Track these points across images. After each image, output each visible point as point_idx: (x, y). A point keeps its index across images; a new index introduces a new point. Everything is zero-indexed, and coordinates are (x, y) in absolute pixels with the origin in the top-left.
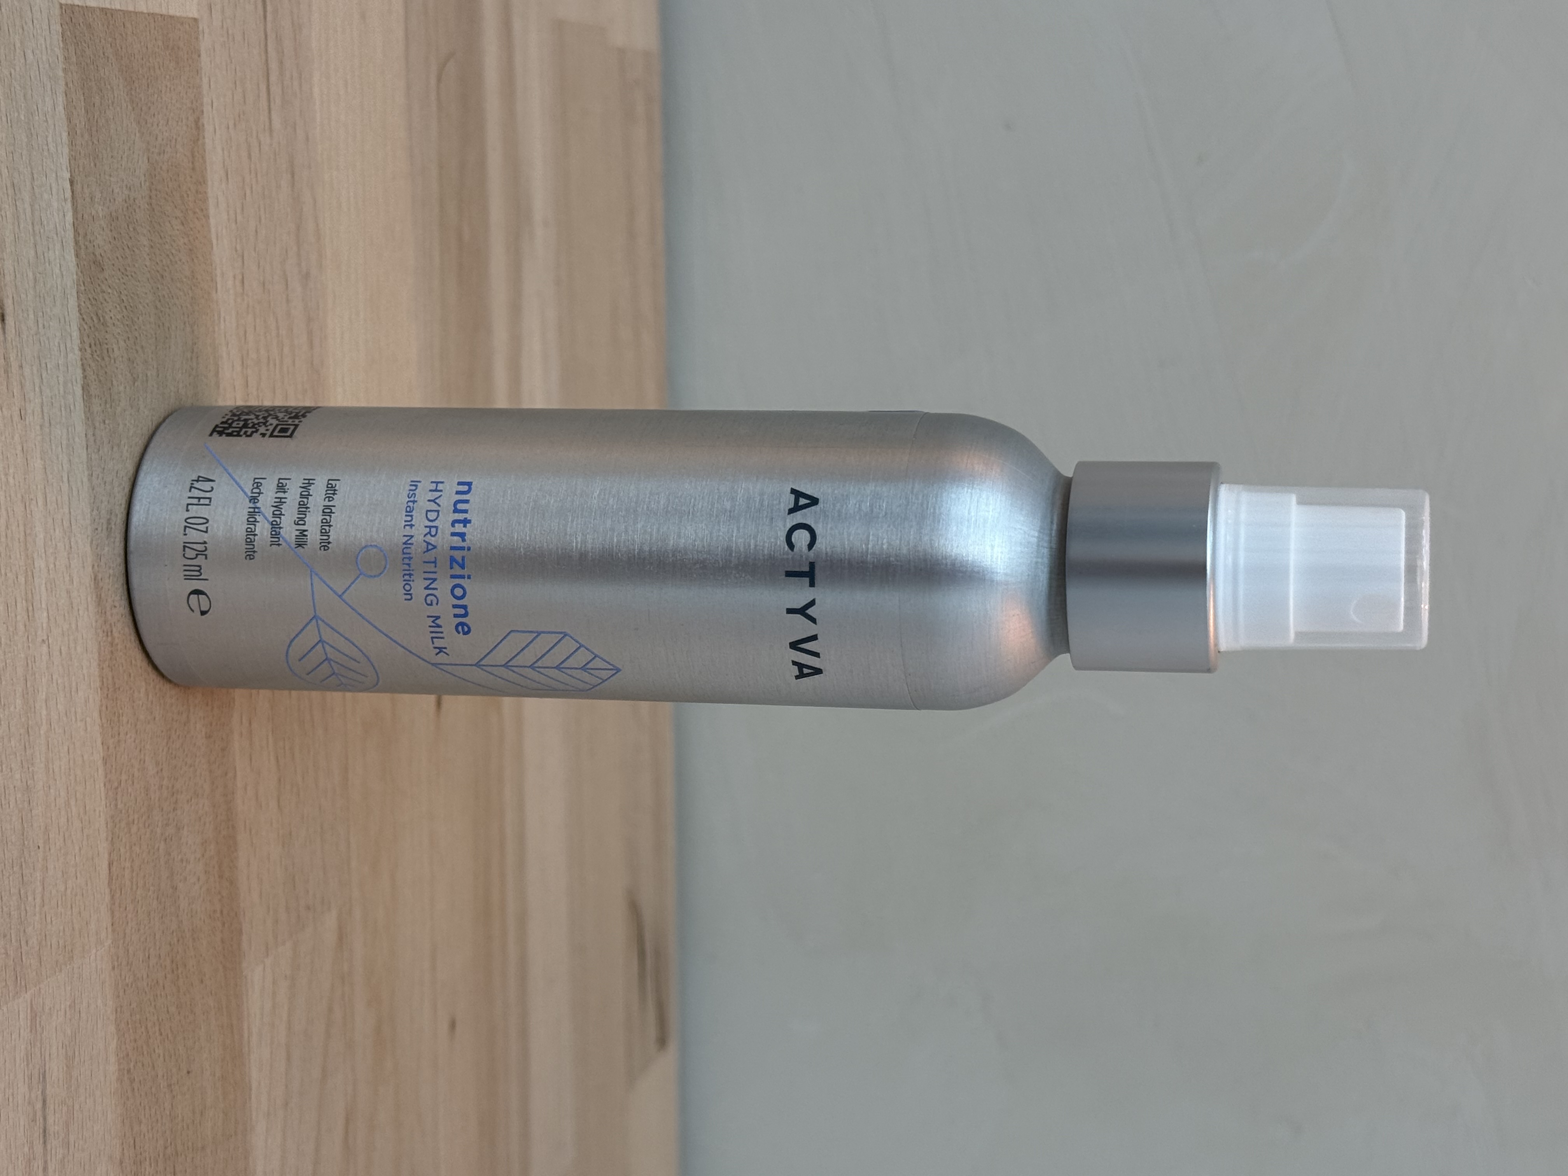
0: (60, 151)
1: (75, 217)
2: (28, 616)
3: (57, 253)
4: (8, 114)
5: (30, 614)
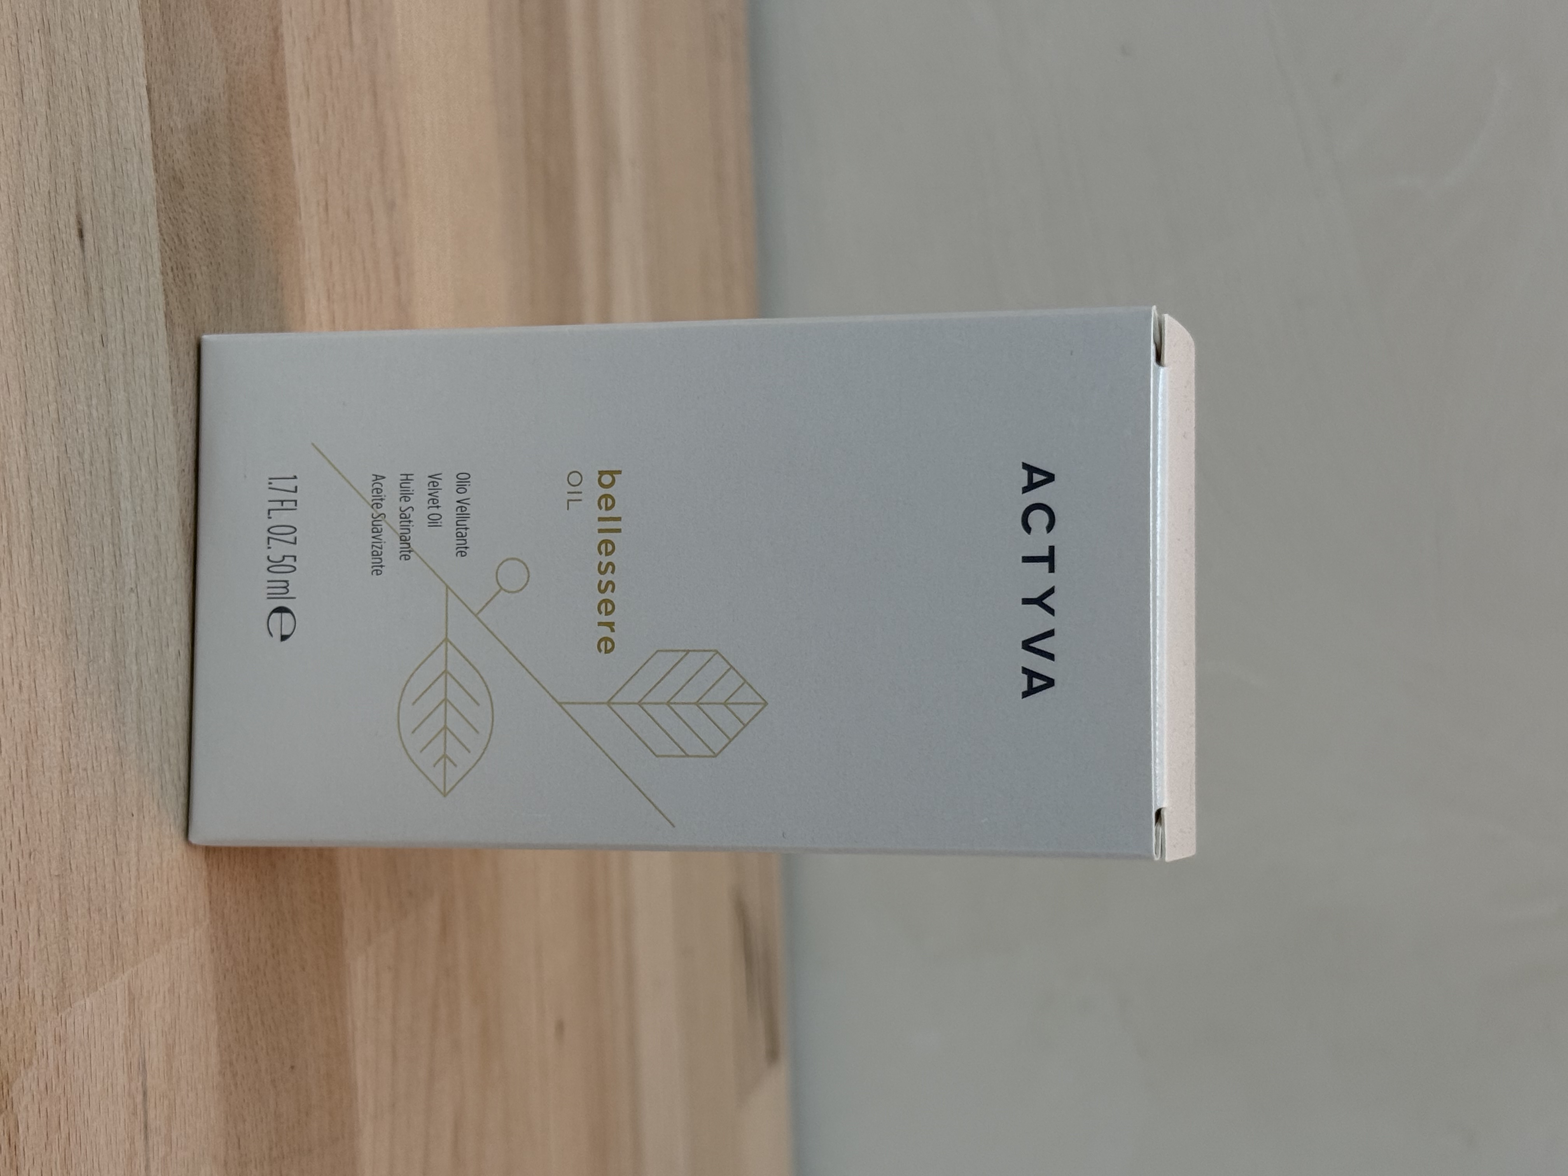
0: (135, 56)
1: (153, 128)
2: (116, 562)
3: (135, 165)
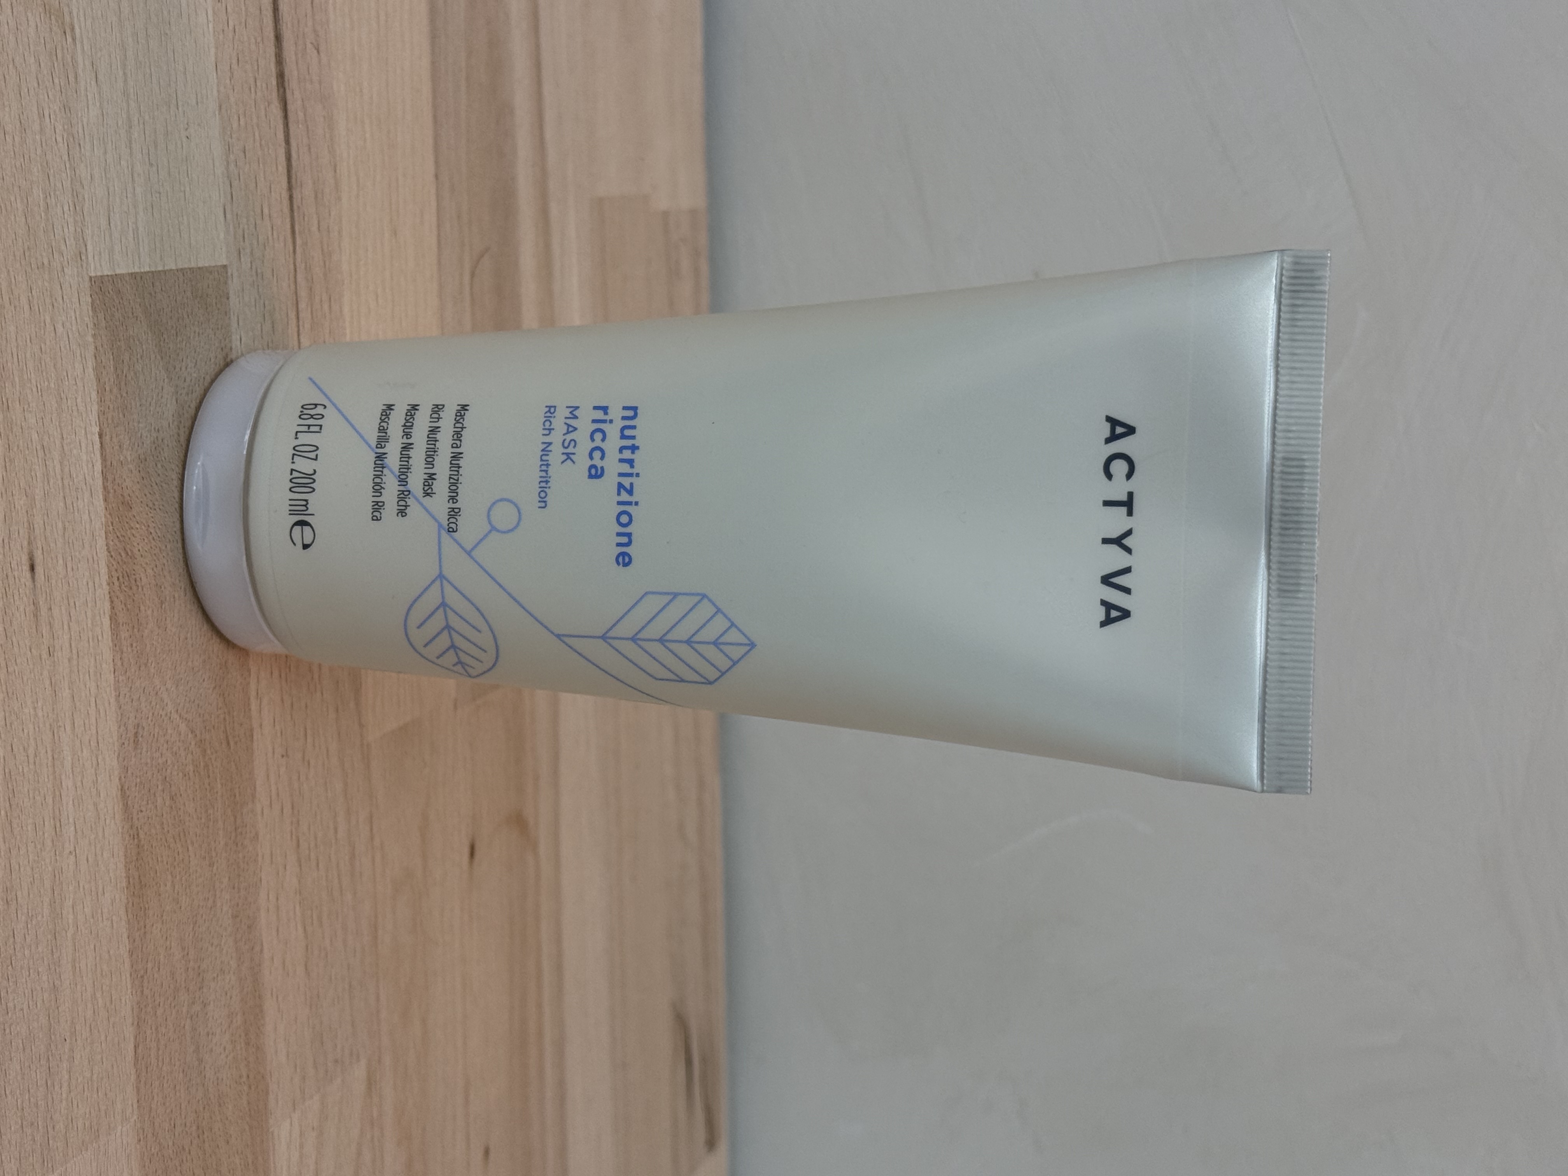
1: (104, 466)
2: (56, 833)
3: (86, 500)
5: (58, 831)
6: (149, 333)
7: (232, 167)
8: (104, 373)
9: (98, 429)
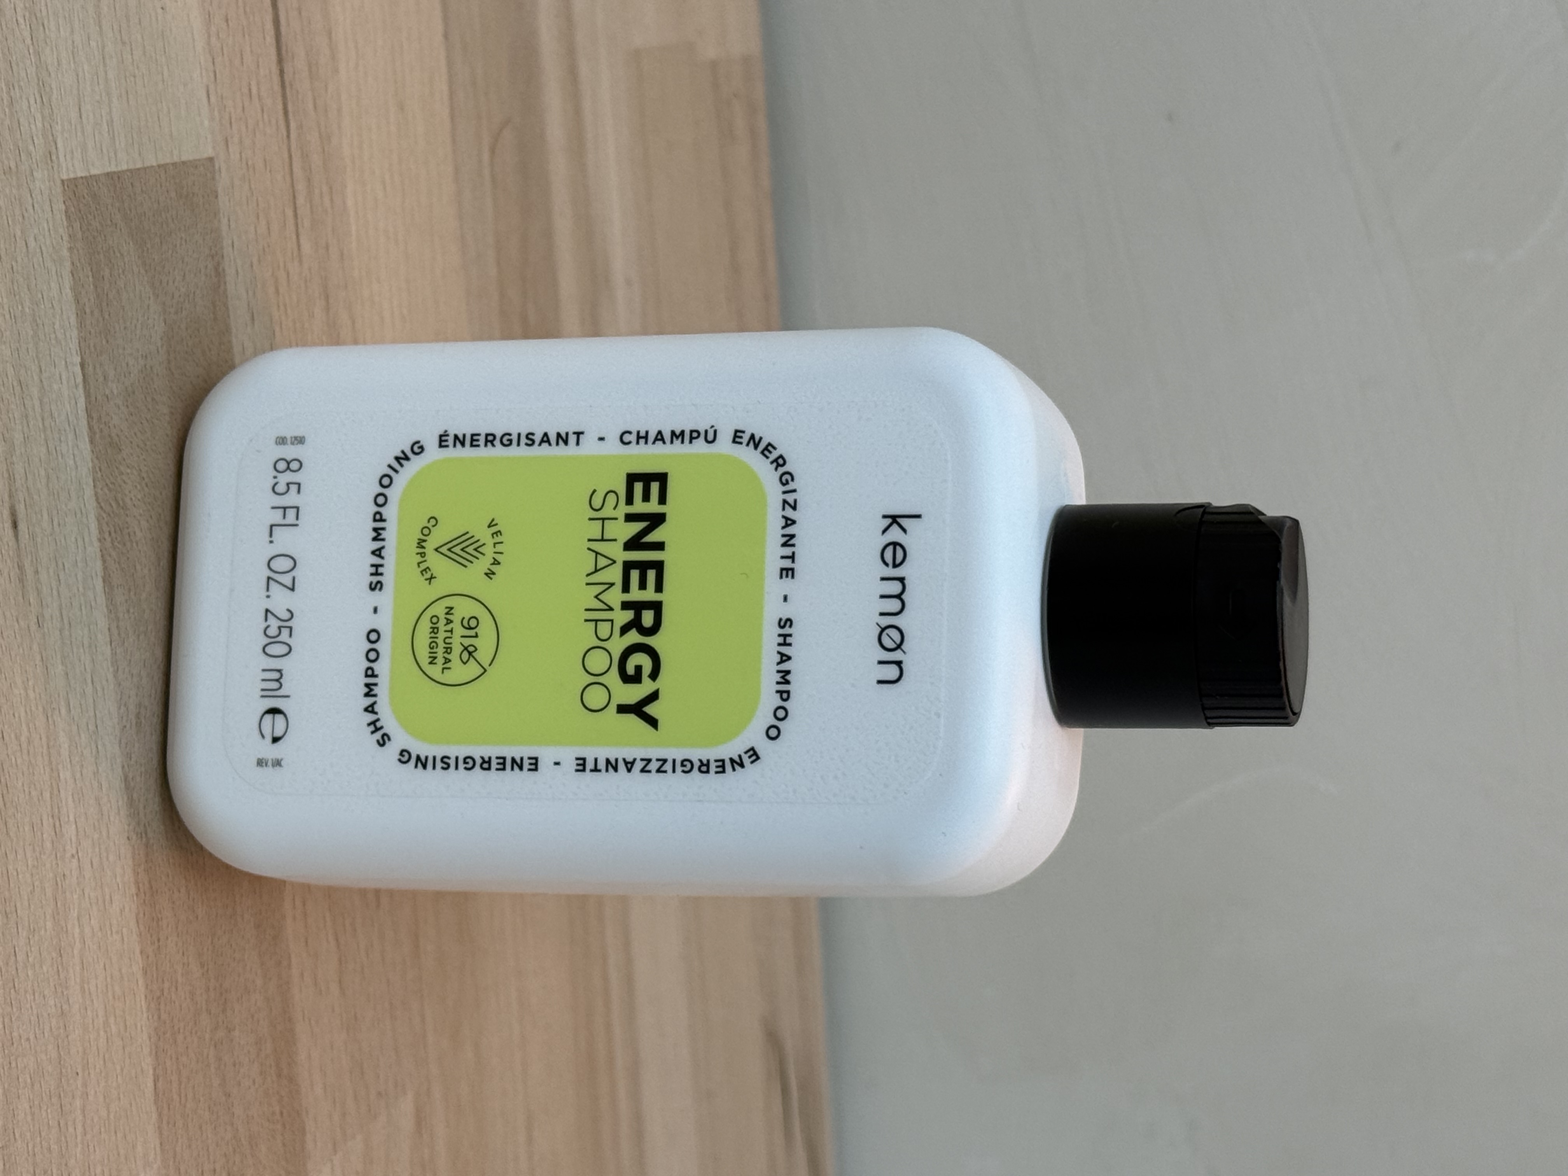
0: (68, 336)
1: (88, 401)
2: (56, 832)
3: (70, 443)
4: (11, 311)
5: (57, 830)
6: (131, 243)
7: (214, 40)
8: (83, 293)
9: (79, 359)
